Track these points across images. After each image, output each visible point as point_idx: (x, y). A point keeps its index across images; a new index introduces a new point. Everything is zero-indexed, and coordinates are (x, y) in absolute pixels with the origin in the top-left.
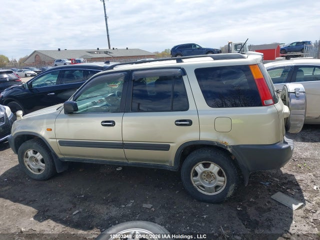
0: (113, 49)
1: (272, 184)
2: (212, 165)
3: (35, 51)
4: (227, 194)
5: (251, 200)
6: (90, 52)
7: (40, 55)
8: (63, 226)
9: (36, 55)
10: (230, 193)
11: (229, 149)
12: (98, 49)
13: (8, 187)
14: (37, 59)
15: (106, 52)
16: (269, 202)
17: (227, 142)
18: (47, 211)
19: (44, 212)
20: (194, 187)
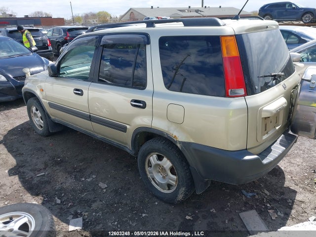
0: (205, 7)
1: (257, 197)
2: (165, 159)
3: (131, 9)
4: (177, 196)
5: (211, 211)
6: (181, 11)
7: (135, 13)
8: (21, 185)
9: (132, 12)
10: (180, 197)
11: (179, 145)
12: (190, 7)
13: (15, 137)
14: (132, 16)
15: (197, 11)
16: (232, 220)
17: (177, 136)
18: (22, 167)
19: (20, 167)
20: (147, 178)
